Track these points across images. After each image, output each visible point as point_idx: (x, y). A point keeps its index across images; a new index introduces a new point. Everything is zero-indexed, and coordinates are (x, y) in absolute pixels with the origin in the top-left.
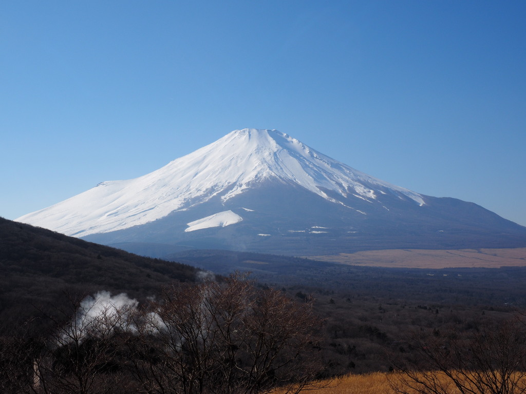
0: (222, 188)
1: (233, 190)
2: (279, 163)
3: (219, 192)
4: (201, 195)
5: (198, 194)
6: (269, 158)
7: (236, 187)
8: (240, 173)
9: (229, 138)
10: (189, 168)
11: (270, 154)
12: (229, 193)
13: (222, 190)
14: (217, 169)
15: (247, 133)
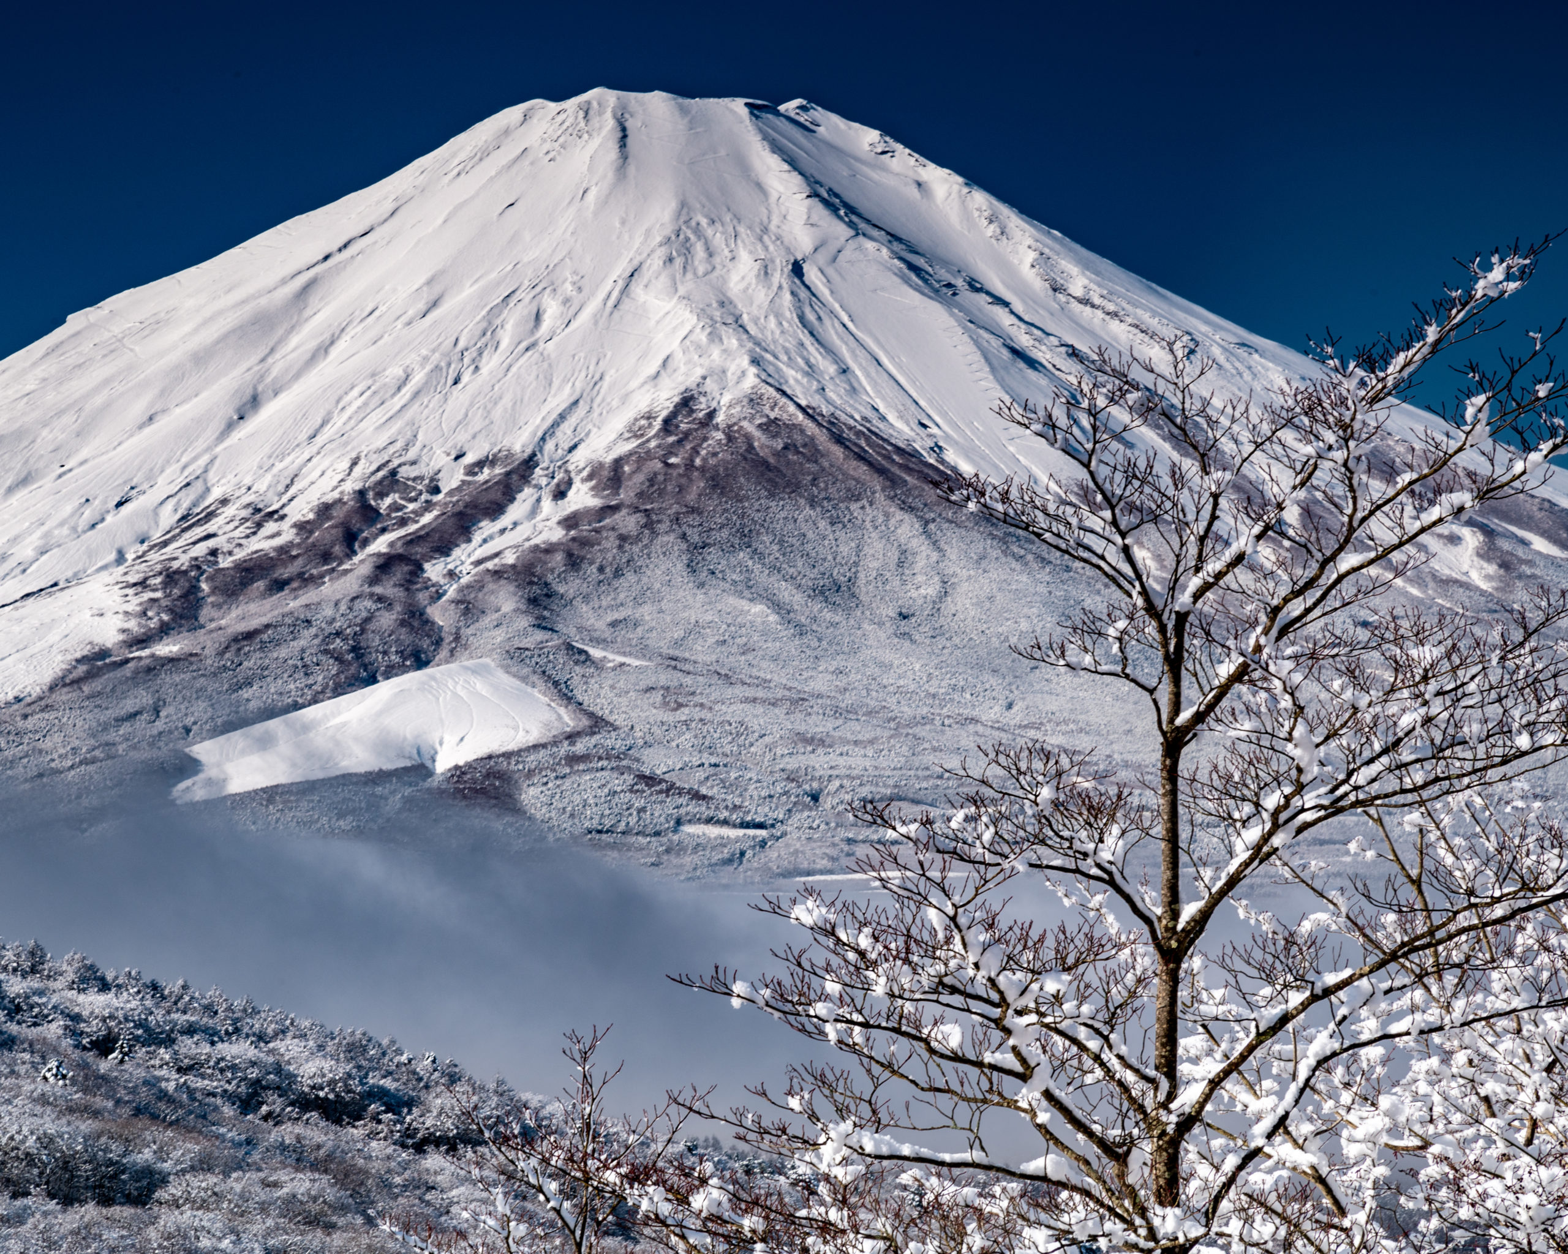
0: (428, 506)
1: (505, 520)
2: (831, 332)
3: (412, 528)
4: (282, 550)
5: (262, 544)
6: (762, 296)
7: (525, 497)
8: (558, 401)
9: (483, 154)
10: (200, 359)
11: (766, 272)
12: (477, 538)
13: (427, 518)
14: (395, 371)
15: (610, 123)
